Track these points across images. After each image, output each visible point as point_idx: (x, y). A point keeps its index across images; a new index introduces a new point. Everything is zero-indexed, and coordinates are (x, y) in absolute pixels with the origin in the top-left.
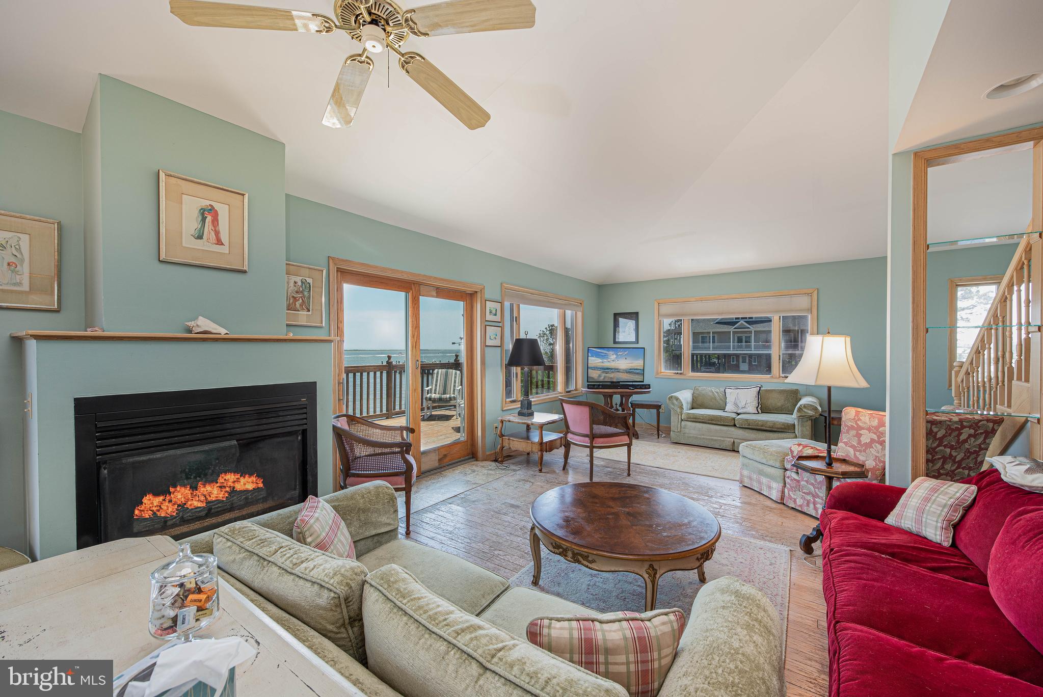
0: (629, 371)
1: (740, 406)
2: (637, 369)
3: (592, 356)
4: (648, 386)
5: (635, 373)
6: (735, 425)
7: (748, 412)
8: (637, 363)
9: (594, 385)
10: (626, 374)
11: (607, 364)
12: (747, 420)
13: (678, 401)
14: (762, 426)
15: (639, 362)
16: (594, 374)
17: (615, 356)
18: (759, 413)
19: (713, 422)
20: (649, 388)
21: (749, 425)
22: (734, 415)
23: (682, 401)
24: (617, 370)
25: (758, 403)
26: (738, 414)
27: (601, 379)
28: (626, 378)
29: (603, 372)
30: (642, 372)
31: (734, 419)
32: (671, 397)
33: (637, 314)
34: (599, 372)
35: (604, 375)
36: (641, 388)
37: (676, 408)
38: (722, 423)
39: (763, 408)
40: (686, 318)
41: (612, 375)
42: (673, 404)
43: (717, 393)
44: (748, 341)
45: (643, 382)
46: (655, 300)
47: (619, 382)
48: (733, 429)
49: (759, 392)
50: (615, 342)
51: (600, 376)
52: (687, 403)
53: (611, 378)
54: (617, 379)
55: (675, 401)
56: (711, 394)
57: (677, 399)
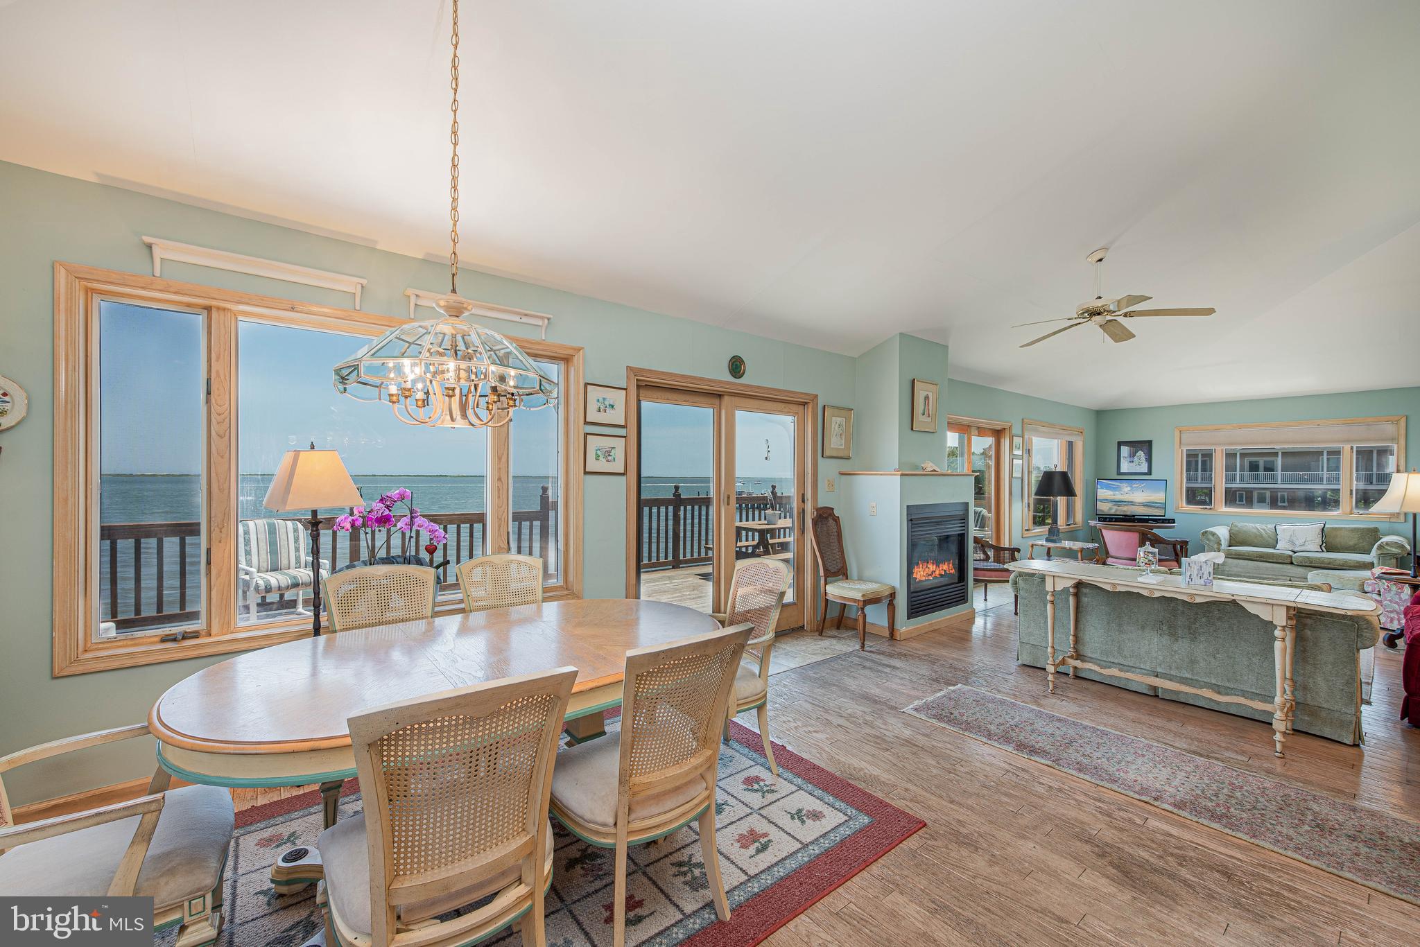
0: (1148, 505)
1: (1297, 543)
2: (1156, 503)
3: (1102, 488)
4: (1173, 521)
5: (1154, 507)
6: (1292, 563)
7: (1308, 550)
8: (1158, 497)
9: (1106, 518)
10: (1142, 508)
11: (1118, 497)
12: (1308, 558)
13: (1215, 536)
14: (1329, 564)
15: (1160, 495)
16: (1104, 508)
17: (1129, 488)
18: (1323, 551)
19: (1262, 559)
20: (1174, 523)
21: (1311, 562)
22: (1291, 553)
23: (1220, 536)
24: (1132, 503)
25: (1322, 541)
26: (1295, 552)
27: (1112, 512)
28: (1143, 511)
29: (1115, 505)
30: (1164, 506)
31: (1291, 557)
32: (1206, 532)
33: (1150, 443)
34: (1110, 505)
35: (1116, 508)
36: (1163, 523)
37: (1211, 544)
38: (1275, 561)
39: (1328, 546)
40: (1219, 448)
41: (1125, 509)
42: (1208, 540)
43: (1264, 530)
44: (1270, 468)
45: (1164, 516)
46: (1176, 427)
47: (1134, 516)
48: (1289, 567)
49: (1323, 529)
50: (1119, 473)
51: (1110, 509)
52: (1225, 539)
53: (1125, 511)
54: (1131, 512)
55: (1211, 537)
56: (1255, 531)
57: (1213, 534)
